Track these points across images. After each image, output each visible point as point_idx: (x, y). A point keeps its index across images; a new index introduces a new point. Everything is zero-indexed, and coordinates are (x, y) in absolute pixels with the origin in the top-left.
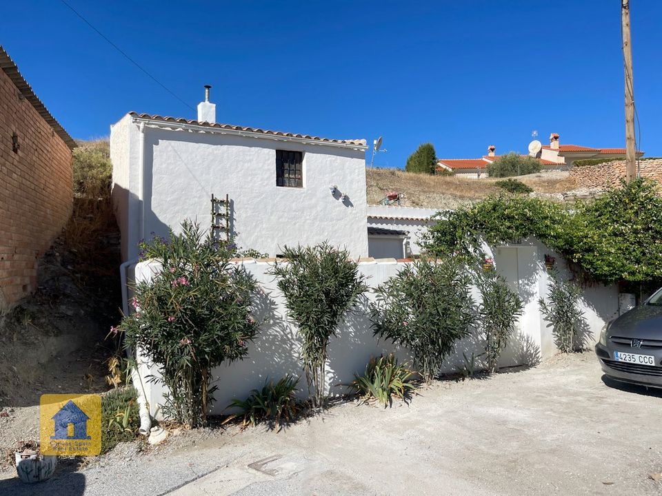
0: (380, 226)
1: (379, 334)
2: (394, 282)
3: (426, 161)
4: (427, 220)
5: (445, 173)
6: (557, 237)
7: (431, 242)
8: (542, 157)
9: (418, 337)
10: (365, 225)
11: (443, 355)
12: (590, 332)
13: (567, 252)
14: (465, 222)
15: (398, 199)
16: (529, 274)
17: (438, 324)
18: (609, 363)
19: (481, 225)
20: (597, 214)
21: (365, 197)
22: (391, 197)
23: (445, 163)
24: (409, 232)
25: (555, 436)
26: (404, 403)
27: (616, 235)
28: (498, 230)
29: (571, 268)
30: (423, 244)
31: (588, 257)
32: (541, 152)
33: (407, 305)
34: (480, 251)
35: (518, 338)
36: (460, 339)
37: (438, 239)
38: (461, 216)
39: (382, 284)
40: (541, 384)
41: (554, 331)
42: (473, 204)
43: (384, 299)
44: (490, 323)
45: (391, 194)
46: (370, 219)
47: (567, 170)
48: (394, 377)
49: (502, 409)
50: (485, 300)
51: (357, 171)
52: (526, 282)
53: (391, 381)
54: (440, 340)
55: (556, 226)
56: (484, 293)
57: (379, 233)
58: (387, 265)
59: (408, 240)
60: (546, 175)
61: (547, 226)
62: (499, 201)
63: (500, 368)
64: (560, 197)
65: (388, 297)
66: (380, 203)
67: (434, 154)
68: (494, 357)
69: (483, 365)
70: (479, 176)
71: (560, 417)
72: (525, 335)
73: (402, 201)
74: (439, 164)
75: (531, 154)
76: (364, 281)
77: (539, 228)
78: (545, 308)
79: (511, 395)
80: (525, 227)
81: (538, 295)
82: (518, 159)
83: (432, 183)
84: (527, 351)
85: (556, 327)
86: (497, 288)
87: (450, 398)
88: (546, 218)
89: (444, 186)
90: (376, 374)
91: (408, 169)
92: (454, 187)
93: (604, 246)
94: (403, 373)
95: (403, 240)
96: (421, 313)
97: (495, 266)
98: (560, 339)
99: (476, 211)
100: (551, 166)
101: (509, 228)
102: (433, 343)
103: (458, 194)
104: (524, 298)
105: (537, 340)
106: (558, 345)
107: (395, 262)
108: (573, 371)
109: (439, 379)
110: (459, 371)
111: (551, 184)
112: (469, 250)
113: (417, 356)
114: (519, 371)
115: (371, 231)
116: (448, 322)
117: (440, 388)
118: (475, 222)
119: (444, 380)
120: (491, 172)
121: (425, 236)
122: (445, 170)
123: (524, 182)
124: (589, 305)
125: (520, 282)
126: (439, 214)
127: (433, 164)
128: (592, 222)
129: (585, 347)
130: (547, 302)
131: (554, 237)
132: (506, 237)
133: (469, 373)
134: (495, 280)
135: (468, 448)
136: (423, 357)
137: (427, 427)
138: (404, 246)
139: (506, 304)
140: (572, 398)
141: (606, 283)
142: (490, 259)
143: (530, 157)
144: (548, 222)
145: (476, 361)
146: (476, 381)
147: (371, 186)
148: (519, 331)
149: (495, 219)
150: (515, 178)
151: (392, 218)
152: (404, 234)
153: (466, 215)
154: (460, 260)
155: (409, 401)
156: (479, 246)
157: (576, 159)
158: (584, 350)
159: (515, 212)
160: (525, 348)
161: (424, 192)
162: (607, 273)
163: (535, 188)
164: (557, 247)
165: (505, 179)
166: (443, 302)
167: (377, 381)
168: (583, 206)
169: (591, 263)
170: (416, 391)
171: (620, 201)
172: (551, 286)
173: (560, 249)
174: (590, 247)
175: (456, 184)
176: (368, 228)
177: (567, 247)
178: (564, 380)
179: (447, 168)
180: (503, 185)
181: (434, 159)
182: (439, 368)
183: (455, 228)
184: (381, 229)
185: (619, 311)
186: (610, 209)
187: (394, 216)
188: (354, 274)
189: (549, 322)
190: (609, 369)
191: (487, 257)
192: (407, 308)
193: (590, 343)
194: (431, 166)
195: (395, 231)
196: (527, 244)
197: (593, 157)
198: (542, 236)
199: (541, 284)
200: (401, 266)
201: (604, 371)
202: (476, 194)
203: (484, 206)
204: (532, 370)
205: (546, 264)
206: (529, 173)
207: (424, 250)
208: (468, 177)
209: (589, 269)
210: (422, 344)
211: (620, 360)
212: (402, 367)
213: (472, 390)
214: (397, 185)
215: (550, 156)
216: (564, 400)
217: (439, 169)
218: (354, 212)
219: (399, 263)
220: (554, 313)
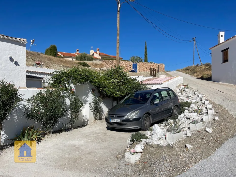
0: (32, 75)
1: (28, 118)
2: (35, 97)
3: (53, 51)
4: (50, 73)
5: (60, 57)
6: (96, 82)
7: (52, 82)
8: (94, 56)
9: (44, 118)
10: (25, 74)
11: (54, 124)
12: (104, 113)
13: (98, 88)
14: (65, 75)
15: (41, 65)
16: (86, 94)
17: (52, 113)
18: (108, 122)
19: (71, 77)
20: (108, 76)
21: (25, 63)
22: (37, 64)
23: (60, 53)
24: (44, 78)
25: (90, 148)
26: (37, 144)
27: (113, 83)
28: (76, 79)
29: (100, 93)
30: (49, 83)
31: (105, 89)
32: (94, 54)
33: (40, 106)
34: (70, 86)
35: (82, 116)
36: (61, 118)
37: (55, 81)
38: (64, 73)
39: (30, 98)
40: (88, 131)
41: (94, 113)
42: (68, 69)
43: (31, 104)
44: (72, 112)
45: (38, 62)
46: (27, 72)
47: (101, 61)
48: (33, 134)
49: (74, 141)
50: (71, 104)
51: (22, 51)
52: (86, 97)
53: (32, 136)
54: (53, 119)
55: (95, 79)
56: (70, 101)
57: (31, 78)
58: (33, 90)
59: (44, 81)
60: (95, 62)
61: (93, 79)
62: (77, 69)
63: (75, 127)
64: (99, 69)
65: (33, 103)
66: (33, 65)
67: (56, 49)
68: (73, 124)
69: (70, 126)
70: (73, 59)
71: (93, 142)
72: (84, 115)
73: (42, 66)
74: (59, 53)
75: (90, 54)
76: (21, 97)
77: (90, 79)
78: (91, 106)
79: (78, 136)
80: (85, 79)
81: (89, 101)
82: (86, 55)
83: (55, 60)
84: (85, 120)
85: (94, 112)
86: (75, 99)
87: (56, 139)
88: (92, 76)
89: (60, 62)
90: (25, 134)
91: (46, 53)
92: (63, 62)
93: (109, 86)
94: (38, 132)
95: (42, 81)
96: (46, 109)
97: (75, 91)
98: (95, 116)
99: (69, 72)
100: (97, 59)
101: (80, 78)
102: (50, 120)
103: (65, 65)
104: (85, 103)
105: (88, 117)
106: (95, 118)
107: (36, 89)
108: (98, 126)
109: (52, 133)
110: (60, 129)
111: (96, 65)
112: (66, 85)
113: (44, 125)
114: (81, 128)
115: (27, 76)
116: (56, 112)
117: (53, 136)
118: (69, 75)
119: (54, 133)
120: (77, 58)
121: (49, 80)
122: (61, 56)
123: (88, 63)
124: (104, 104)
125: (84, 97)
126: (55, 71)
127: (56, 53)
128: (106, 78)
129: (102, 118)
130: (92, 104)
131: (94, 82)
132: (79, 82)
133: (64, 130)
134: (75, 96)
135: (61, 157)
136: (46, 125)
137: (46, 152)
138: (42, 83)
139: (78, 105)
140: (97, 135)
141: (109, 97)
142: (74, 89)
143: (90, 55)
144: (93, 77)
145: (67, 125)
146: (66, 133)
147: (29, 58)
148: (82, 114)
149: (75, 75)
150: (85, 61)
151: (38, 72)
152: (42, 78)
153: (65, 72)
154: (63, 89)
155: (39, 143)
156: (70, 84)
157: (104, 58)
158: (102, 119)
159: (82, 73)
160: (84, 120)
161: (52, 63)
162: (110, 94)
163: (91, 66)
164: (96, 86)
165: (82, 62)
166: (55, 104)
167: (26, 137)
168: (104, 73)
169: (105, 91)
170: (43, 139)
171: (114, 72)
172: (93, 98)
173: (96, 87)
174: (105, 86)
175: (64, 62)
176: (26, 75)
177: (98, 86)
178: (95, 129)
179: (61, 55)
180: (81, 64)
181: (56, 51)
182: (53, 129)
183: (61, 77)
184: (32, 76)
185: (112, 106)
186: (111, 75)
187: (39, 71)
188: (16, 94)
189: (92, 111)
190: (108, 124)
191: (72, 88)
192: (40, 107)
193: (104, 117)
194: (55, 54)
195: (39, 77)
196: (86, 84)
197: (109, 58)
198: (91, 82)
199: (90, 98)
200: (38, 91)
201: (107, 125)
202: (71, 66)
203: (72, 70)
204: (86, 127)
205: (92, 91)
206: (90, 60)
207: (49, 85)
208: (69, 59)
209: (105, 93)
210: (46, 120)
211: (111, 121)
212: (37, 130)
213: (65, 136)
214: (41, 59)
215: (97, 56)
216: (95, 136)
217: (58, 55)
218: (20, 68)
219: (38, 90)
220: (94, 107)
